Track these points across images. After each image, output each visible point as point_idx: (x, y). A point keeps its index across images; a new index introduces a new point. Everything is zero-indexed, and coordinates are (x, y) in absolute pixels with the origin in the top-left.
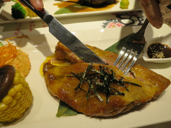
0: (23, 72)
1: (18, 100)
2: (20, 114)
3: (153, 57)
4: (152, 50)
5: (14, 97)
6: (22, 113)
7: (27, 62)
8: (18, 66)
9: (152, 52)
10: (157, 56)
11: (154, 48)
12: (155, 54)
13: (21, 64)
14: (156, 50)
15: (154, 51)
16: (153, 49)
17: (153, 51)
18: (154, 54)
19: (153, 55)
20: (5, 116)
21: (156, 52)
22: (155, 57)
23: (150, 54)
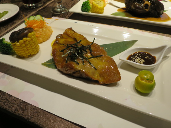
0: (43, 38)
1: (26, 45)
2: (27, 55)
5: (24, 42)
6: (28, 56)
7: (48, 34)
8: (41, 33)
13: (43, 33)
20: (19, 51)
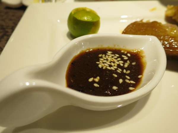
3: (127, 56)
4: (128, 75)
9: (127, 69)
10: (118, 57)
11: (121, 81)
12: (122, 62)
14: (116, 76)
15: (122, 72)
16: (124, 79)
17: (125, 71)
18: (124, 64)
19: (128, 62)
21: (116, 69)
22: (123, 56)
23: (134, 64)
